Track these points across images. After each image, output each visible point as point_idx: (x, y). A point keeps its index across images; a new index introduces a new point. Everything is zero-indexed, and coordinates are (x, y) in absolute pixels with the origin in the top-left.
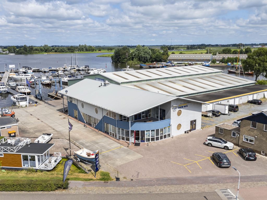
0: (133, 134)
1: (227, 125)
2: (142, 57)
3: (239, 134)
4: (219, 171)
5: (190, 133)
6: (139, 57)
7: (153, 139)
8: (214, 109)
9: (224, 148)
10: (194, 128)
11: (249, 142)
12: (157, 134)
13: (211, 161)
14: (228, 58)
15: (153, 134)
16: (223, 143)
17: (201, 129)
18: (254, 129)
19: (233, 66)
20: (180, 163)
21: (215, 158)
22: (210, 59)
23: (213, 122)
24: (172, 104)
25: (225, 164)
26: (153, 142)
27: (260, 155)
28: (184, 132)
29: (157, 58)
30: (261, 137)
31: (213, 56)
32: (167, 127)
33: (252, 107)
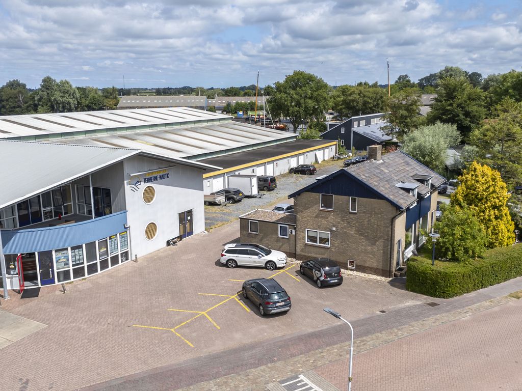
0: (14, 265)
1: (265, 212)
2: (57, 103)
3: (295, 229)
4: (265, 326)
5: (179, 243)
6: (52, 102)
7: (79, 272)
8: (227, 187)
9: (265, 268)
10: (188, 231)
11: (318, 244)
12: (91, 255)
13: (241, 303)
14: (237, 103)
15: (77, 257)
16: (263, 256)
17: (206, 232)
18: (328, 211)
19: (248, 118)
20: (159, 326)
21: (250, 294)
22: (204, 105)
23: (230, 214)
24: (127, 169)
25: (278, 304)
26: (80, 280)
27: (346, 271)
28: (165, 244)
29: (92, 103)
30: (344, 228)
31: (208, 101)
32: (118, 235)
33: (300, 179)
